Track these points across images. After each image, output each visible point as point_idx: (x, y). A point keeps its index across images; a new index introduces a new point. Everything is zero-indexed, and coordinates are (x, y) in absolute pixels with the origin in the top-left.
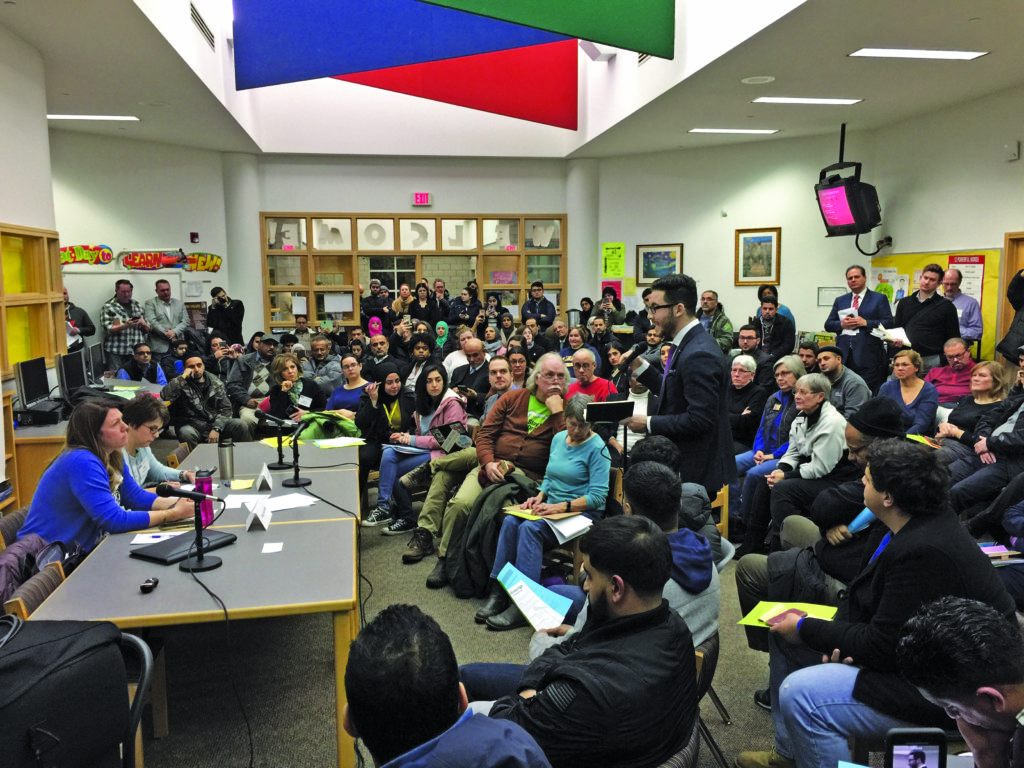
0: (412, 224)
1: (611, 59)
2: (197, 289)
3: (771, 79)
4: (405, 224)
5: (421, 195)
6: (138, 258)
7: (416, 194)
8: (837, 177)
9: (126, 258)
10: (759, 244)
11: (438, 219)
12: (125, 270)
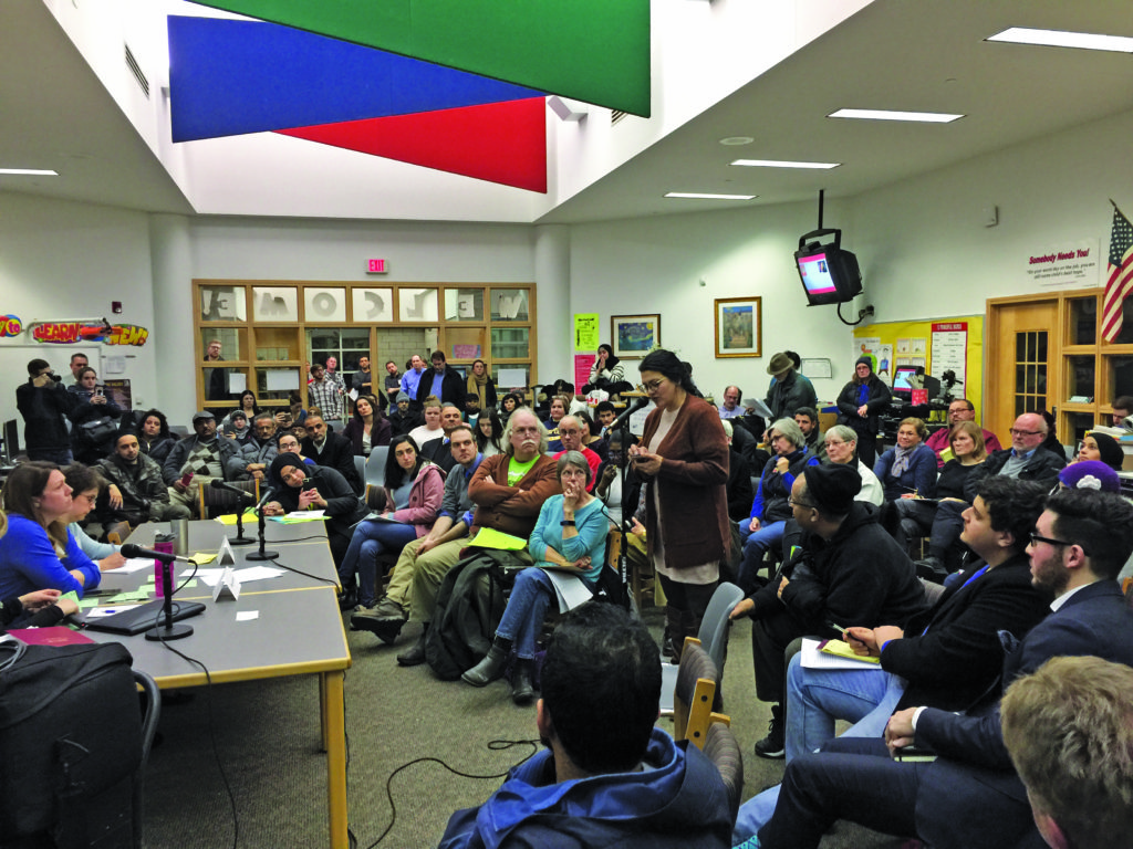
0: (366, 293)
1: (582, 118)
2: (119, 364)
3: (749, 140)
4: (358, 294)
5: (376, 262)
6: (51, 330)
7: (371, 261)
8: (817, 244)
9: (37, 329)
10: (740, 314)
11: (395, 288)
12: (36, 343)
